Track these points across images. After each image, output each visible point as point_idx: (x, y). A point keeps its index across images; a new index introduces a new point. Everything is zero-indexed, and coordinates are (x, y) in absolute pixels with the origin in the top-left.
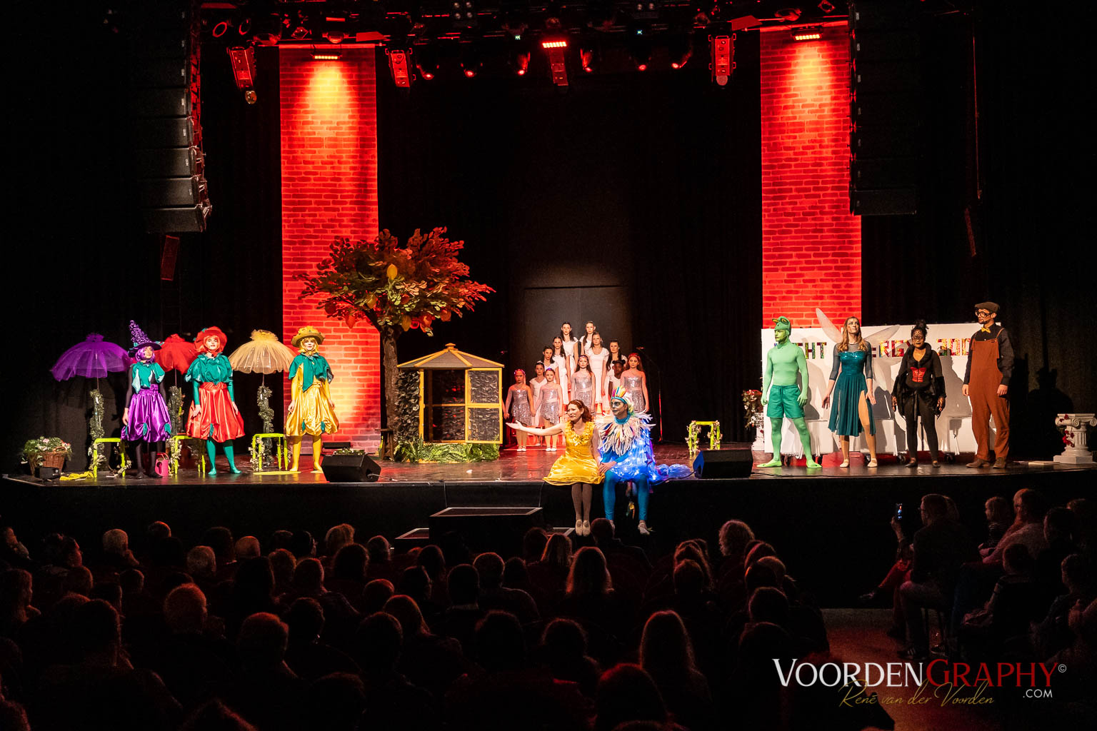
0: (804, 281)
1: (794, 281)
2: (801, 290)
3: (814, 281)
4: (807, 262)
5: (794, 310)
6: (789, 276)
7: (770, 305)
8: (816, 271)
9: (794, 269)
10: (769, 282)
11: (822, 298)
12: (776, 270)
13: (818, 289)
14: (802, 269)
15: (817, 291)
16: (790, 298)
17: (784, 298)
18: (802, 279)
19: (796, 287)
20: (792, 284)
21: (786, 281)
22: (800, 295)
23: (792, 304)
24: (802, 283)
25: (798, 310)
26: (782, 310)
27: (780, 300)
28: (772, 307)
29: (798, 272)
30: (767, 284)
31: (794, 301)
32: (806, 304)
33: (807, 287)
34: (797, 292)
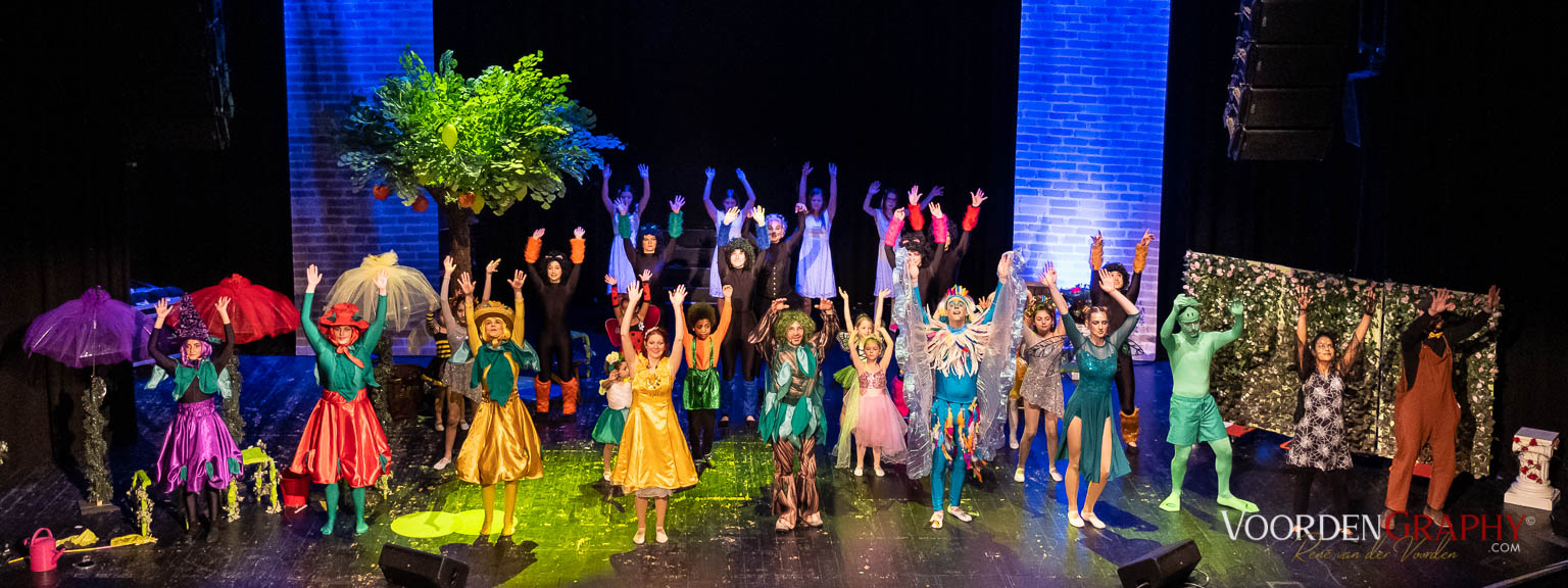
0: (1080, 117)
1: (1065, 116)
2: (1074, 129)
3: (1094, 118)
4: (1085, 90)
5: (1062, 157)
6: (1056, 107)
7: (1026, 148)
8: (1097, 104)
9: (1066, 99)
10: (1027, 114)
11: (1103, 143)
12: (1039, 98)
13: (1099, 131)
14: (1076, 99)
15: (1097, 134)
16: (1058, 141)
17: (1049, 140)
18: (1076, 113)
19: (1066, 124)
20: (1061, 121)
21: (1053, 116)
22: (1072, 136)
23: (1059, 149)
24: (1076, 120)
25: (1069, 158)
26: (1045, 156)
27: (1042, 142)
28: (1029, 151)
29: (1071, 103)
30: (1024, 117)
31: (1063, 145)
32: (1080, 151)
33: (1083, 126)
34: (1068, 133)
